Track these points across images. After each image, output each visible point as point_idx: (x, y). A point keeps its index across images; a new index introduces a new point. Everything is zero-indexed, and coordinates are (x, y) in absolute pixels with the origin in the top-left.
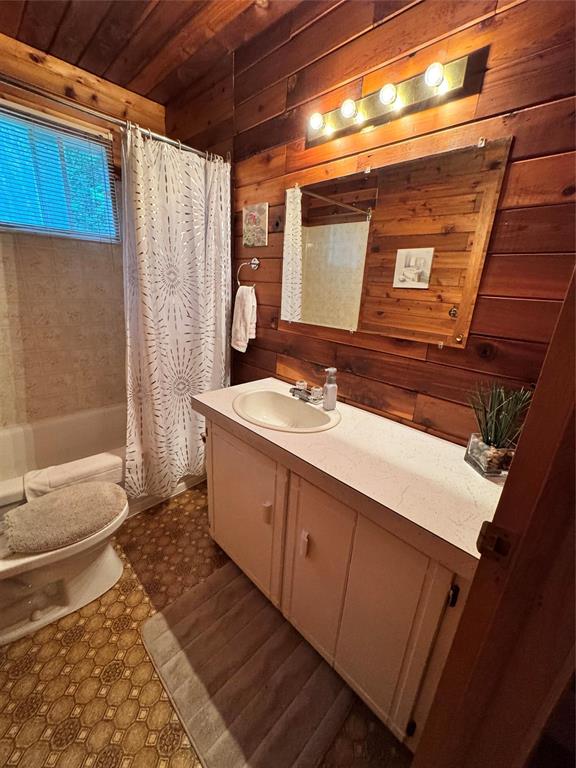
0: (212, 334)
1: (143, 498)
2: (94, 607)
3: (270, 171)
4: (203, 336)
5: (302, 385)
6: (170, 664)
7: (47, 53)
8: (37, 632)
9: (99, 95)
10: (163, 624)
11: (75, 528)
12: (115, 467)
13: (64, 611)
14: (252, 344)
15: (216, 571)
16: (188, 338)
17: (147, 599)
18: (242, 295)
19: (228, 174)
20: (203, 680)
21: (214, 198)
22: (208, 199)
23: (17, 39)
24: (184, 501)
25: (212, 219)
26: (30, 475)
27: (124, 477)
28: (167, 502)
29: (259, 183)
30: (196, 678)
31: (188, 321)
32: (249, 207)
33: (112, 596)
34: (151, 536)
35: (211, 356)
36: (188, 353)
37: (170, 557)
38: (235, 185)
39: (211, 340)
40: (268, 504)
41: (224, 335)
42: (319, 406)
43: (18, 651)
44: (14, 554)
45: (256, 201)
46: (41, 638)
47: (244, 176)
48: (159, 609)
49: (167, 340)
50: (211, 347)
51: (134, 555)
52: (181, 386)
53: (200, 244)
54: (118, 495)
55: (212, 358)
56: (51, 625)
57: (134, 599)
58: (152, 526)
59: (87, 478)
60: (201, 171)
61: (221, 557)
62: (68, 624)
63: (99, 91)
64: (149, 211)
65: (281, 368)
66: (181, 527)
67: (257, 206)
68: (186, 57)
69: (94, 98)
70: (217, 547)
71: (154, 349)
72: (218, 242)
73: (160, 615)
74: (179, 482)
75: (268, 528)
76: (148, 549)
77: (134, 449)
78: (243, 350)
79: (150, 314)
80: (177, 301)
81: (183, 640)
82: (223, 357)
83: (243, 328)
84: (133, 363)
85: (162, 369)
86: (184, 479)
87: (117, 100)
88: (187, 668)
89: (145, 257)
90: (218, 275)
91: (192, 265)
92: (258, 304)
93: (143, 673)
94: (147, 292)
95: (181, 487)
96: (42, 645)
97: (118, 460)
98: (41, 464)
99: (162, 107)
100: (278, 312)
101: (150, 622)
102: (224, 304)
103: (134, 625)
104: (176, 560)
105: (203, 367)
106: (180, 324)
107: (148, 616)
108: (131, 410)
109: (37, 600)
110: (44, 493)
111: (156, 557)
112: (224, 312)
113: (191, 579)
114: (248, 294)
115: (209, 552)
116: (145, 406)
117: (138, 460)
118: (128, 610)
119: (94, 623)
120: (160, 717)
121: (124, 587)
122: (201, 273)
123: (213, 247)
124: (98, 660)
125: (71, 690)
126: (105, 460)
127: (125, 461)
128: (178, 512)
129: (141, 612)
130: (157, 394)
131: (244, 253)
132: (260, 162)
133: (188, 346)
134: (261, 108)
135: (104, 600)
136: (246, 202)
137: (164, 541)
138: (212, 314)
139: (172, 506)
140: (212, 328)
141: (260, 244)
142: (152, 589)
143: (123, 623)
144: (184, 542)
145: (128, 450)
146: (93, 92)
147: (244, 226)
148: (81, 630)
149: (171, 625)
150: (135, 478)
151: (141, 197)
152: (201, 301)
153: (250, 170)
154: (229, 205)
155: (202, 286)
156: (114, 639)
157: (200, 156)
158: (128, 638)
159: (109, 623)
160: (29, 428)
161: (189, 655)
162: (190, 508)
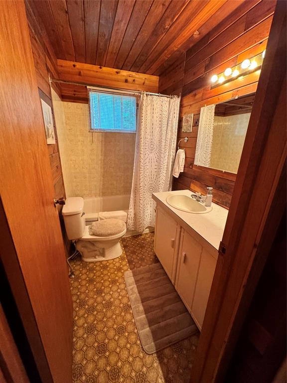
0: (165, 169)
1: (133, 231)
2: (112, 261)
3: (196, 100)
4: (161, 170)
5: (198, 194)
6: (131, 287)
7: (121, 69)
8: (96, 262)
9: (136, 79)
10: (132, 274)
11: (109, 232)
12: (125, 216)
13: (103, 259)
14: (181, 174)
15: (154, 264)
16: (156, 170)
17: (128, 265)
18: (179, 153)
19: (179, 103)
20: (140, 296)
21: (172, 113)
22: (169, 114)
23: (113, 68)
24: (147, 236)
25: (170, 122)
26: (100, 213)
27: (127, 221)
28: (141, 235)
29: (191, 105)
30: (138, 294)
31: (156, 163)
32: (186, 115)
33: (117, 260)
34: (133, 245)
35: (164, 178)
36: (155, 176)
37: (138, 254)
38: (181, 106)
39: (165, 172)
40: (173, 239)
41: (170, 170)
42: (204, 204)
43: (91, 265)
44: (93, 235)
45: (189, 113)
46: (96, 264)
47: (185, 103)
48: (131, 269)
49: (148, 171)
50: (165, 175)
51: (127, 250)
52: (151, 190)
53: (164, 133)
54: (124, 225)
55: (165, 179)
56: (100, 261)
57: (124, 263)
58: (134, 242)
59: (116, 218)
60: (168, 103)
61: (156, 260)
62: (104, 263)
63: (136, 78)
64: (146, 122)
65: (192, 186)
66: (144, 245)
67: (189, 115)
68: (167, 58)
69: (134, 80)
70: (156, 256)
71: (142, 174)
72: (172, 131)
73: (131, 271)
74: (146, 228)
75: (173, 249)
76: (131, 249)
77: (131, 210)
78: (177, 177)
79: (142, 161)
80: (153, 156)
81: (137, 282)
82: (169, 179)
83: (178, 168)
84: (135, 179)
85: (144, 182)
86: (149, 227)
87: (142, 79)
88: (136, 290)
89: (142, 140)
90: (170, 145)
91: (160, 141)
92: (186, 157)
93: (122, 286)
94: (142, 152)
95: (147, 231)
96: (96, 266)
97: (126, 214)
98: (104, 211)
99: (158, 77)
100: (193, 161)
101: (127, 272)
102: (171, 157)
103: (123, 271)
104: (140, 256)
105: (160, 182)
106: (153, 164)
107: (127, 270)
108: (132, 196)
109: (97, 253)
110: (103, 219)
111: (134, 253)
112: (171, 160)
113: (143, 264)
114: (182, 152)
115: (152, 257)
116: (137, 195)
117: (133, 215)
118: (121, 266)
119: (111, 266)
120: (125, 300)
121: (122, 258)
122: (163, 144)
123: (170, 133)
124: (111, 277)
125: (102, 281)
126: (121, 213)
127: (128, 214)
128: (144, 239)
129: (125, 268)
130: (141, 191)
131: (183, 135)
132: (192, 96)
133: (155, 174)
134: (194, 74)
135: (115, 260)
136: (185, 114)
137: (137, 248)
138: (166, 161)
139: (143, 237)
140: (166, 167)
141: (189, 131)
142: (130, 262)
143: (119, 269)
144: (144, 250)
145: (129, 211)
146: (134, 79)
147: (183, 124)
148: (107, 266)
149: (134, 275)
150: (131, 222)
151: (143, 118)
152: (162, 156)
153: (188, 100)
154: (178, 115)
155: (163, 150)
156: (116, 273)
157: (167, 97)
158: (120, 274)
159: (115, 267)
160: (102, 198)
161: (138, 287)
162: (149, 239)
